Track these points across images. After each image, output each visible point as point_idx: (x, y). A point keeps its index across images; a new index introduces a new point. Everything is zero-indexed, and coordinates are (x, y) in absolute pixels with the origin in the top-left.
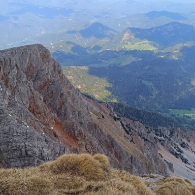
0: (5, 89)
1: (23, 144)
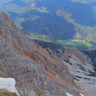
0: (2, 38)
1: (25, 66)
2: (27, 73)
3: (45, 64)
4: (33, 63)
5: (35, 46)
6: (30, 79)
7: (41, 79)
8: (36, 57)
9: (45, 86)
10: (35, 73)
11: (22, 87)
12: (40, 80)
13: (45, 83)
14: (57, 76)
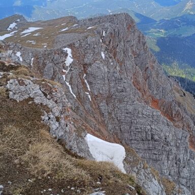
0: (115, 64)
1: (149, 127)
2: (150, 142)
3: (191, 133)
4: (168, 125)
5: (178, 92)
6: (155, 156)
7: (178, 162)
8: (175, 115)
9: (183, 178)
10: (168, 145)
11: (135, 168)
12: (176, 163)
13: (185, 172)
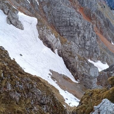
1: (68, 19)
9: (87, 46)
10: (78, 29)
13: (88, 43)
14: (112, 44)
